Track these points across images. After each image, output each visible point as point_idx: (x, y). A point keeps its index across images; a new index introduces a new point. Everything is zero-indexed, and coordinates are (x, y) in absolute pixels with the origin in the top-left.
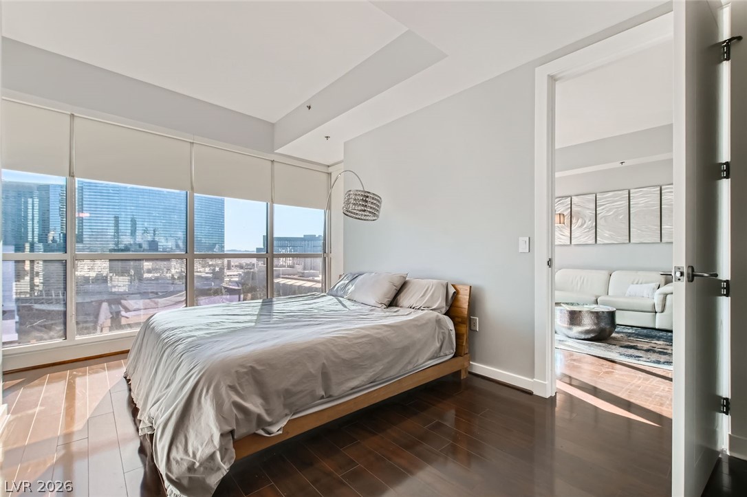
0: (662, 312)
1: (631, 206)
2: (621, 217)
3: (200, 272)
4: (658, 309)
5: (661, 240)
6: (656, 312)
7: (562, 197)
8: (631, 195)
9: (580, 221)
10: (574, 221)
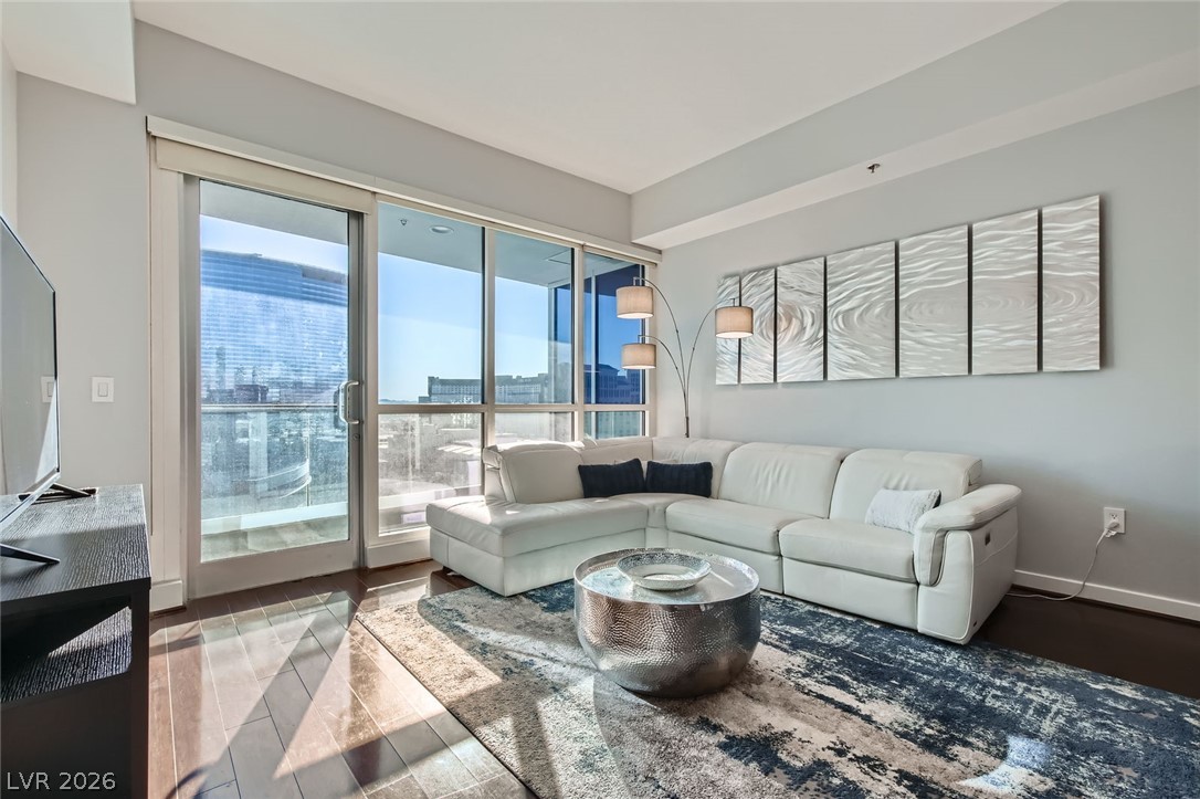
0: (934, 583)
1: (901, 281)
2: (878, 310)
3: (328, 435)
4: (923, 574)
5: (970, 370)
6: (918, 584)
7: (758, 270)
8: (901, 253)
9: (795, 322)
10: (782, 325)
